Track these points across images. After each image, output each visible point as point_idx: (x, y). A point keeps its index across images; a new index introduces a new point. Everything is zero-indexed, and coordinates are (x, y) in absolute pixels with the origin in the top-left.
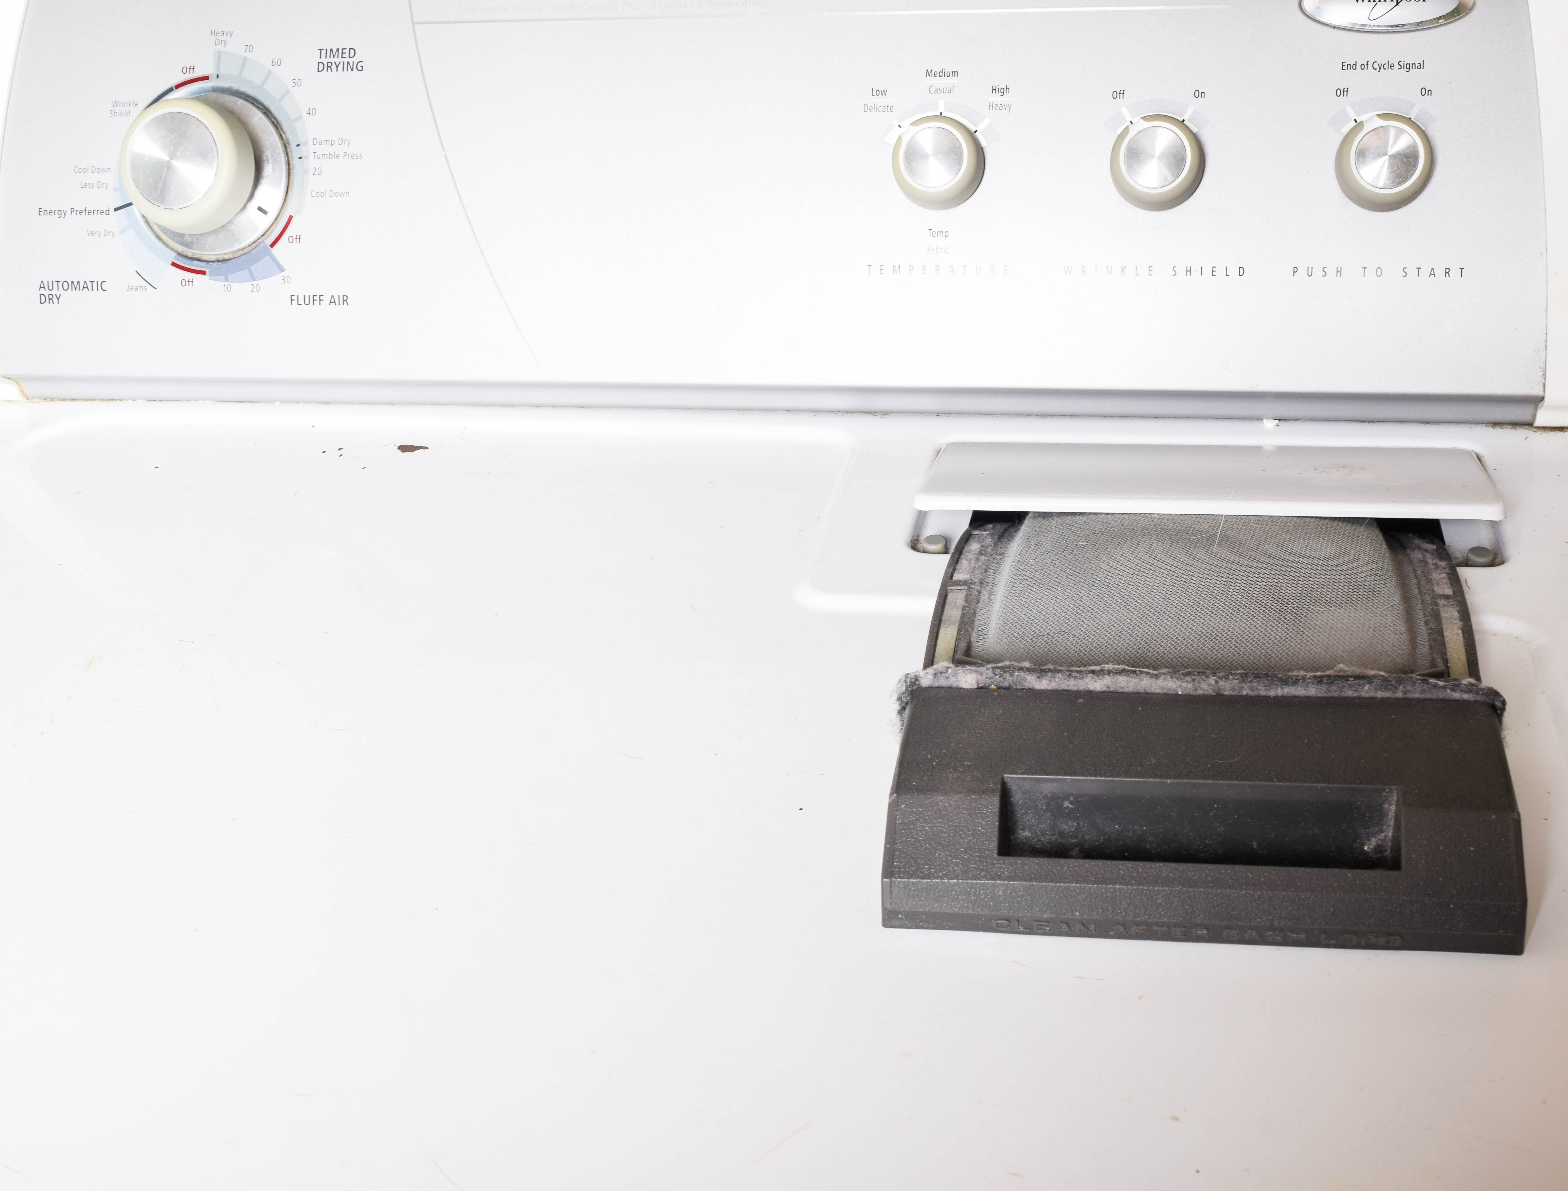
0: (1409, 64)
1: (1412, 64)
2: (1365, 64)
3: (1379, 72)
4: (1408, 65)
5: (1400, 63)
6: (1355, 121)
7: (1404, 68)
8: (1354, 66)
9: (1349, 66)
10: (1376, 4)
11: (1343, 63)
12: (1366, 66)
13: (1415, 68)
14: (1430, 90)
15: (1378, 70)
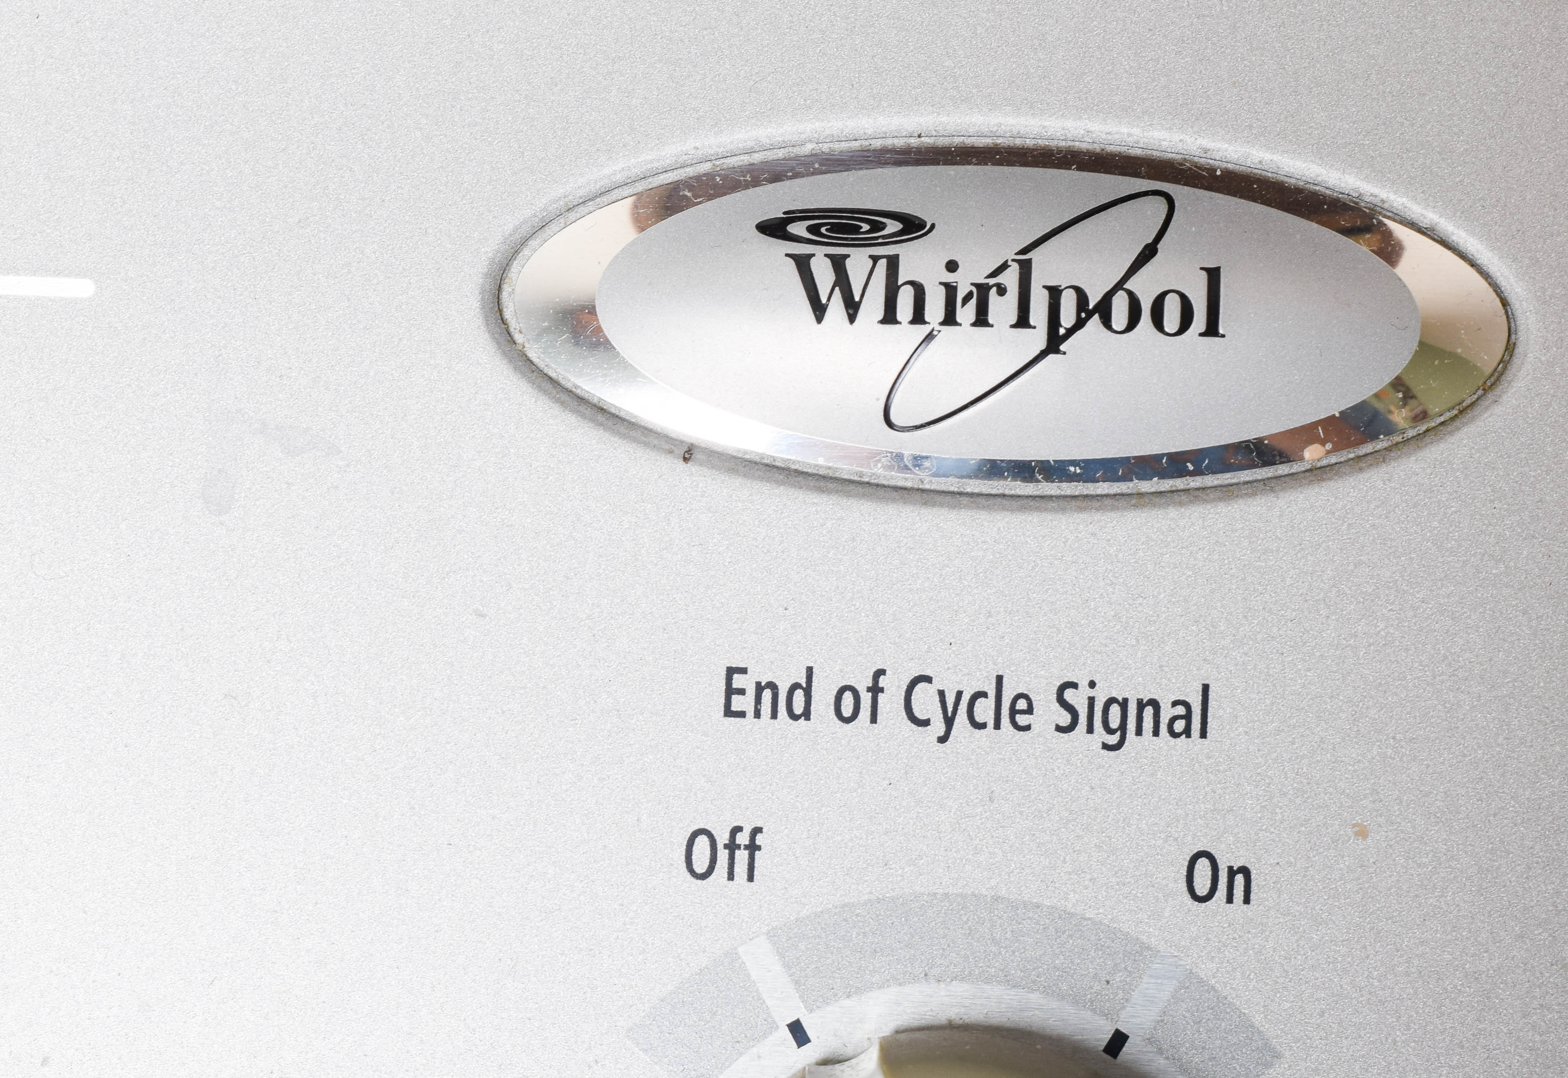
0: (1124, 705)
1: (1141, 705)
2: (863, 684)
3: (943, 740)
4: (1115, 710)
5: (1069, 694)
6: (798, 1033)
7: (1090, 730)
8: (799, 695)
9: (767, 695)
10: (930, 337)
11: (731, 672)
12: (866, 699)
13: (1156, 733)
14: (1245, 871)
15: (938, 726)
